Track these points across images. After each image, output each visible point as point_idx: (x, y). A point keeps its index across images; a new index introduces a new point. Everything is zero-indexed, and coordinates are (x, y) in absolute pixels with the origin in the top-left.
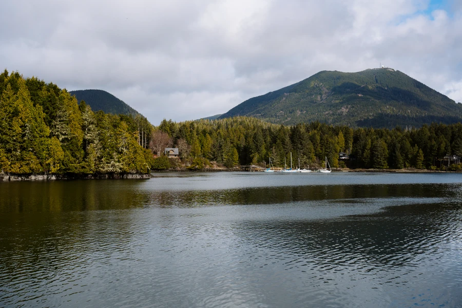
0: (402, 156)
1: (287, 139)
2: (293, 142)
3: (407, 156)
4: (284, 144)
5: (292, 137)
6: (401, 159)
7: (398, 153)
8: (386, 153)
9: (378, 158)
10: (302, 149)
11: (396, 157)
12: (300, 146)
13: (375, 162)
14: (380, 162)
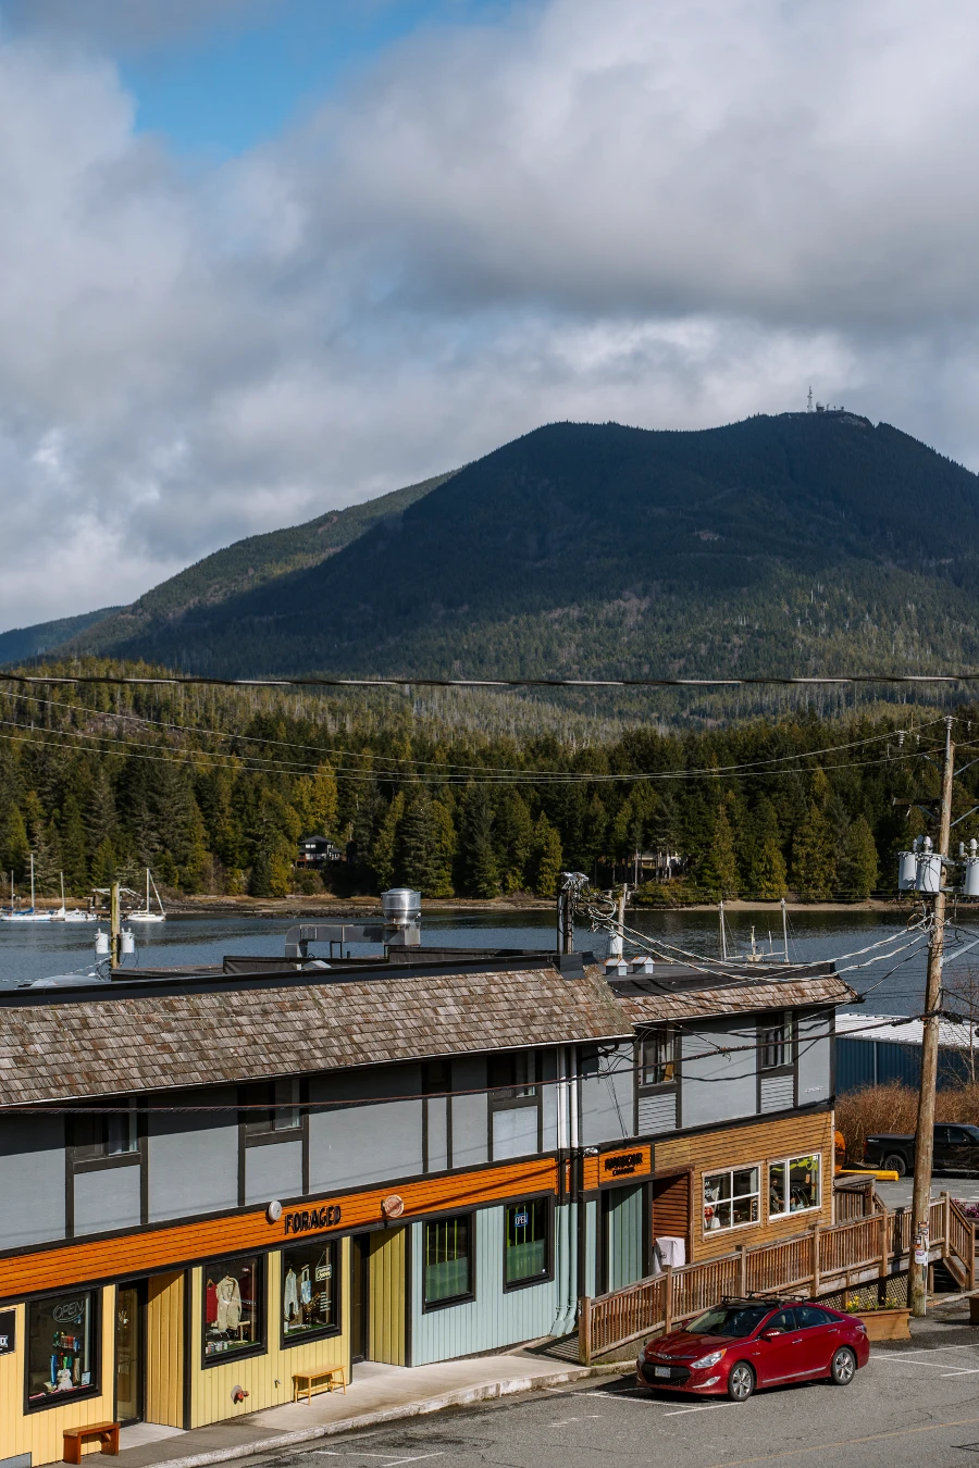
0: (497, 852)
1: (104, 793)
2: (124, 803)
3: (512, 853)
4: (90, 811)
5: (123, 784)
6: (491, 866)
7: (483, 844)
8: (447, 843)
9: (419, 859)
10: (152, 828)
11: (475, 855)
12: (147, 816)
13: (407, 874)
14: (425, 873)
